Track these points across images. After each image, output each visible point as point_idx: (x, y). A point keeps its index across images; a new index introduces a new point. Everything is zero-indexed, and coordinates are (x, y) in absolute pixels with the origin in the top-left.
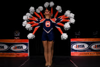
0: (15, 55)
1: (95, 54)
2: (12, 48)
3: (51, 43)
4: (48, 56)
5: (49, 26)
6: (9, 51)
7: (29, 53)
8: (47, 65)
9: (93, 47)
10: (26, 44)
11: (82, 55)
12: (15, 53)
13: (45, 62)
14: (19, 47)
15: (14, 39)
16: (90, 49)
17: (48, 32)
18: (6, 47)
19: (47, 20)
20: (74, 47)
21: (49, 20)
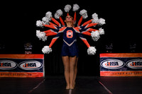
0: (25, 75)
1: (132, 74)
2: (22, 66)
3: (73, 59)
4: (70, 77)
5: (71, 37)
6: (18, 69)
7: (44, 73)
8: (68, 88)
9: (129, 65)
10: (40, 61)
11: (114, 76)
12: (25, 73)
13: (66, 85)
14: (30, 65)
15: (24, 53)
16: (125, 67)
17: (70, 45)
18: (13, 65)
19: (68, 29)
20: (104, 64)
21: (71, 29)
